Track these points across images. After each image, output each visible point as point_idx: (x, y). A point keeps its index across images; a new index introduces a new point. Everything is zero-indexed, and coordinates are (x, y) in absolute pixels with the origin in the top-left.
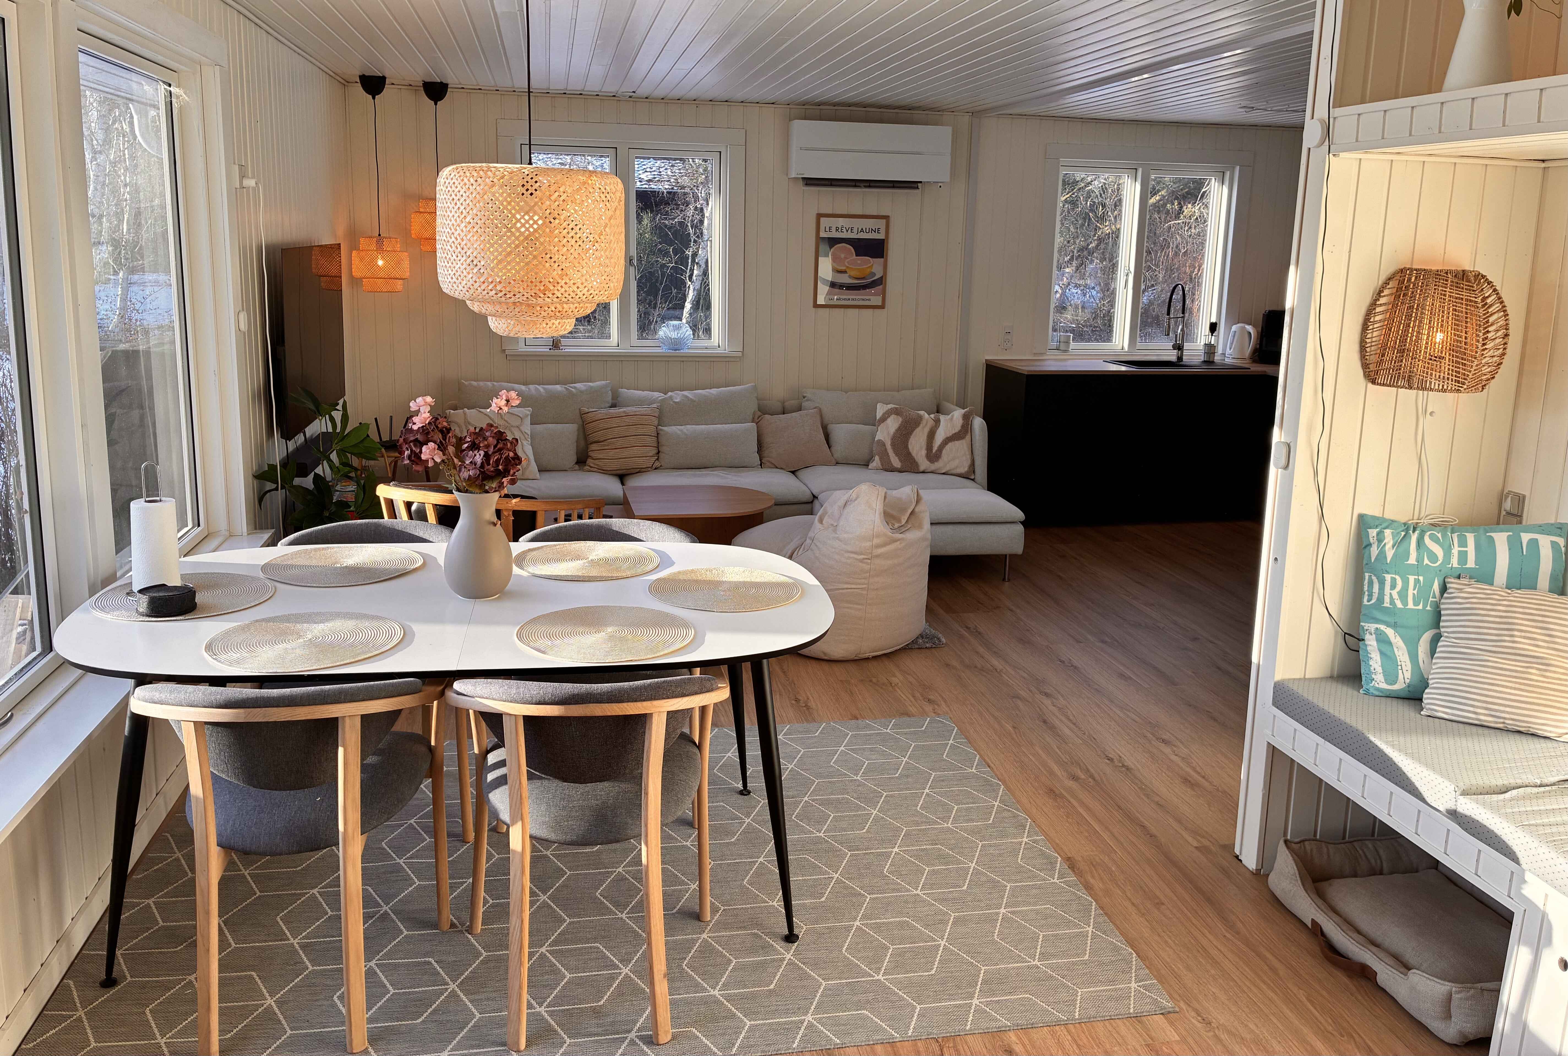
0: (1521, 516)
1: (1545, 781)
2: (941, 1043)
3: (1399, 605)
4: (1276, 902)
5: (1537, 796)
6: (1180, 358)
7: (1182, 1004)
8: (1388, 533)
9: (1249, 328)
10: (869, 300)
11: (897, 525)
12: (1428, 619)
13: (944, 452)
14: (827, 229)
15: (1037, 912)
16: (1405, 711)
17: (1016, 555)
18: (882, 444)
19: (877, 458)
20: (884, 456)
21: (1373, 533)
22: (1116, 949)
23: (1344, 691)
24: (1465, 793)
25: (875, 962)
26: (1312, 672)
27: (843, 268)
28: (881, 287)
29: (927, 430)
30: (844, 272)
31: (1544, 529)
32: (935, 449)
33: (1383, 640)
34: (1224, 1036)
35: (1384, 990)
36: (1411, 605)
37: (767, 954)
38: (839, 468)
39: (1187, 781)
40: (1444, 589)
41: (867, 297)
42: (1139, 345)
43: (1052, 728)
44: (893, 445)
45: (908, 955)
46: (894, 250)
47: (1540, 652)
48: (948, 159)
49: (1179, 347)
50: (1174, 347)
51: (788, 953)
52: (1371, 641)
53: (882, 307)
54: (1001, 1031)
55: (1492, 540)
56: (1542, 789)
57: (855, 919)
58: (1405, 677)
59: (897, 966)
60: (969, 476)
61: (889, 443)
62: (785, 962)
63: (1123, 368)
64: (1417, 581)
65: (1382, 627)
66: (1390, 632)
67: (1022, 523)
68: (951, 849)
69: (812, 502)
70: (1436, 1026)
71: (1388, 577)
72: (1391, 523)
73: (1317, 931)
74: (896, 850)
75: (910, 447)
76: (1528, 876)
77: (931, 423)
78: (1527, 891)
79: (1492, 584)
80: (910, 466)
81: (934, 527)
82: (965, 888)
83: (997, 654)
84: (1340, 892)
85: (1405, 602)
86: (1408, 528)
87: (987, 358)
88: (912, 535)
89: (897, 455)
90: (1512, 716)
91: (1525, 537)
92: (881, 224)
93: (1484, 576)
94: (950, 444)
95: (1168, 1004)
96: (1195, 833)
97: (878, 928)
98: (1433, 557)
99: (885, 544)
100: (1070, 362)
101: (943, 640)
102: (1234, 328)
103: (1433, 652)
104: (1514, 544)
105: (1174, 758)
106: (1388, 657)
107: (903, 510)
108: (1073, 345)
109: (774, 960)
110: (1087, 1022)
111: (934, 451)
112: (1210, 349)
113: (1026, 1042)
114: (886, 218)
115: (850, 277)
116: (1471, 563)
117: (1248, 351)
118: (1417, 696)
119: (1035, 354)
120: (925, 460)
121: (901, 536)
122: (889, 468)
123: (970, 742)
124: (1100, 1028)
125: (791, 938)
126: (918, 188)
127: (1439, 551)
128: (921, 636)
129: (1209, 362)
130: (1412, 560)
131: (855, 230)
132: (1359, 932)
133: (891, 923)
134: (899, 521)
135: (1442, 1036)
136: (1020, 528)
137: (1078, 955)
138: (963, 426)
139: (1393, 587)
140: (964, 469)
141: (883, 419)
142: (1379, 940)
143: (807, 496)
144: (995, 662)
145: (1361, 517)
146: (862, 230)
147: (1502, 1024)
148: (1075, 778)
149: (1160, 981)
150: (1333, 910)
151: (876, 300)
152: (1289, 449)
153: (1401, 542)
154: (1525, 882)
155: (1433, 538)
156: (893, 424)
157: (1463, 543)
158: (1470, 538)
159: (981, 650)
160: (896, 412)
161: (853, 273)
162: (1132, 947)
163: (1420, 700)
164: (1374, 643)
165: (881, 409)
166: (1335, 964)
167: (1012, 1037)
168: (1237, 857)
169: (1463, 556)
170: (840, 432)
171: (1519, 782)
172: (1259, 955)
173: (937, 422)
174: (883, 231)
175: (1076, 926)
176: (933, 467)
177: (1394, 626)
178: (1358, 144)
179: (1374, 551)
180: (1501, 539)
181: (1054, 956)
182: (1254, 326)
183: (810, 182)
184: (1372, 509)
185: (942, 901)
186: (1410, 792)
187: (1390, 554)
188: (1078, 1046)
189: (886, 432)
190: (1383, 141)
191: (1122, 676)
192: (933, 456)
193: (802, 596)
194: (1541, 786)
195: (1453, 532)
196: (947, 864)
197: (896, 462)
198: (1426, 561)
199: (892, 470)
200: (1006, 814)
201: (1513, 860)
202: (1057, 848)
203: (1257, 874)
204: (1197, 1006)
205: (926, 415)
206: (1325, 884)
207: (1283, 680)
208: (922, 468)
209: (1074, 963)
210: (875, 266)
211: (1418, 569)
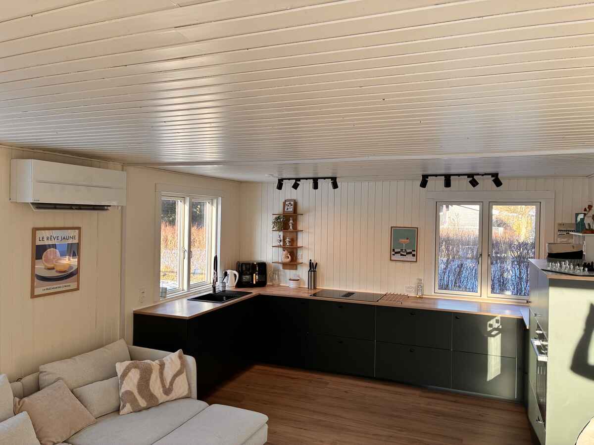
6: (214, 292)
9: (234, 272)
10: (69, 286)
13: (174, 385)
14: (41, 239)
18: (130, 393)
19: (127, 405)
20: (134, 401)
27: (52, 266)
28: (76, 276)
29: (158, 374)
30: (52, 269)
32: (167, 386)
41: (68, 284)
44: (140, 392)
49: (214, 287)
53: (77, 289)
60: (189, 396)
61: (136, 391)
75: (151, 389)
77: (158, 367)
80: (153, 403)
87: (134, 310)
89: (143, 397)
92: (76, 233)
94: (177, 379)
114: (79, 228)
115: (57, 271)
117: (235, 283)
119: (155, 302)
120: (163, 395)
122: (138, 410)
126: (107, 209)
129: (224, 291)
131: (60, 238)
138: (181, 364)
140: (186, 393)
141: (124, 375)
146: (64, 238)
151: (73, 285)
156: (134, 376)
160: (134, 366)
161: (58, 269)
165: (120, 368)
170: (86, 392)
173: (162, 365)
174: (77, 237)
176: (168, 398)
183: (39, 206)
189: (131, 383)
192: (167, 391)
197: (142, 403)
199: (141, 410)
205: (153, 362)
208: (160, 401)
210: (72, 262)
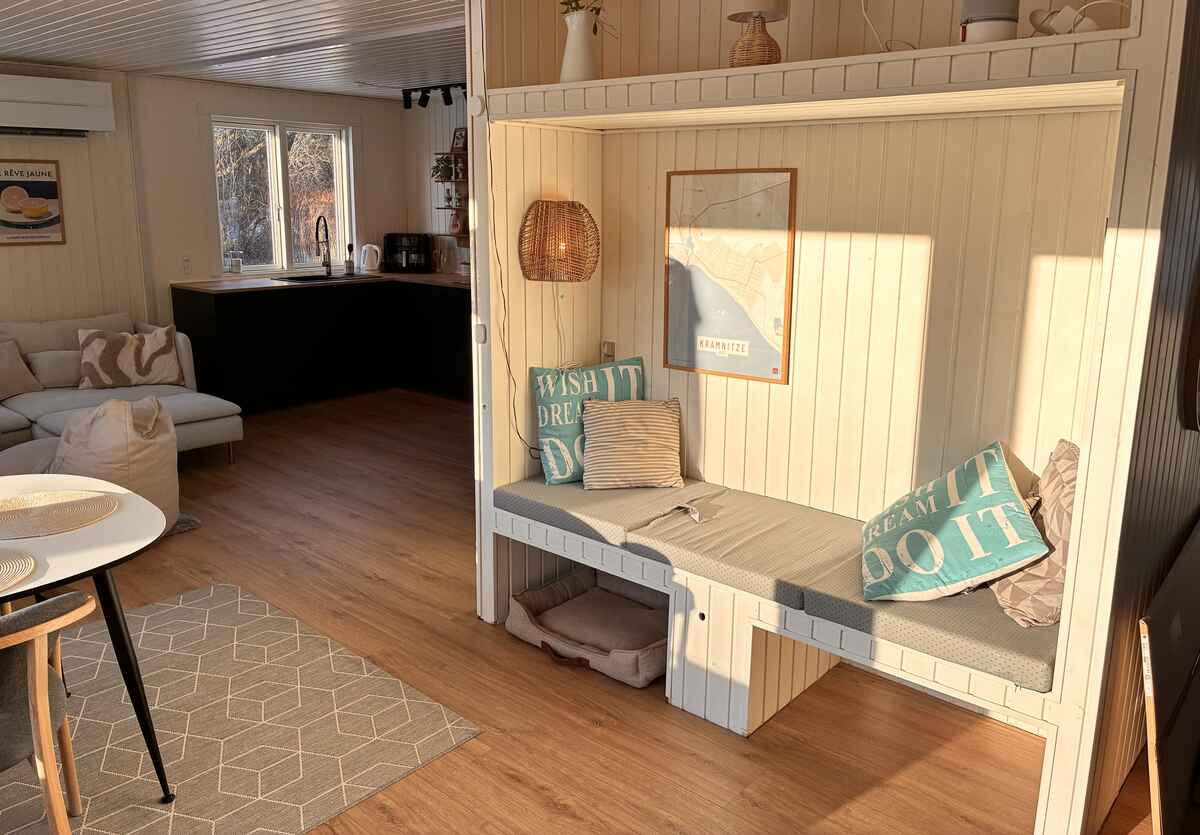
0: (614, 356)
1: (666, 512)
2: (330, 825)
3: (561, 423)
4: (515, 639)
5: (665, 522)
6: (329, 273)
7: (484, 726)
8: (548, 377)
9: (376, 247)
10: (48, 237)
11: (144, 433)
12: (577, 429)
13: (153, 365)
15: (362, 703)
16: (574, 490)
17: (239, 441)
18: (90, 365)
19: (87, 378)
20: (94, 376)
21: (540, 378)
22: (428, 706)
23: (536, 486)
24: (629, 531)
25: (251, 788)
26: (514, 479)
27: (18, 209)
28: (59, 225)
29: (133, 349)
30: (19, 212)
31: (629, 362)
33: (555, 448)
34: (517, 736)
35: (595, 670)
36: (567, 422)
37: (150, 820)
38: (50, 393)
39: (427, 577)
40: (583, 408)
41: (46, 235)
42: (296, 265)
43: (316, 566)
44: (102, 364)
45: (275, 773)
46: (67, 190)
47: (642, 436)
48: (111, 111)
49: (327, 264)
50: (324, 264)
51: (171, 812)
52: (547, 449)
53: (63, 242)
54: (371, 796)
55: (603, 372)
56: (665, 517)
57: (218, 763)
58: (570, 469)
59: (271, 784)
60: (180, 382)
61: (98, 364)
62: (171, 821)
63: (285, 284)
64: (568, 406)
65: (553, 439)
66: (558, 442)
67: (239, 414)
68: (276, 681)
69: (30, 427)
70: (631, 680)
71: (553, 406)
72: (549, 371)
73: (545, 648)
74: (229, 696)
75: (119, 364)
76: (676, 570)
77: (135, 343)
78: (676, 579)
79: (607, 400)
80: (121, 382)
81: (178, 427)
82: (300, 705)
83: (249, 522)
84: (553, 618)
85: (564, 422)
86: (559, 373)
87: (172, 282)
88: (162, 439)
89: (108, 373)
90: (634, 478)
91: (621, 368)
92: (51, 168)
93: (602, 396)
94: (157, 359)
95: (476, 729)
96: (447, 611)
97: (241, 762)
98: (575, 390)
99: (139, 451)
100: (242, 282)
101: (199, 521)
102: (364, 248)
103: (583, 450)
104: (616, 372)
105: (413, 564)
106: (558, 457)
107: (147, 419)
108: (243, 268)
109: (162, 821)
110: (427, 764)
111: (144, 365)
112: (350, 264)
113: (393, 796)
114: (56, 162)
115: (26, 217)
116: (595, 390)
117: (377, 265)
118: (578, 478)
119: (215, 277)
120: (137, 375)
121: (152, 441)
122: (99, 386)
123: (255, 594)
124: (438, 763)
125: (167, 799)
126: (84, 136)
127: (576, 384)
128: (178, 523)
129: (350, 274)
130: (564, 394)
131: (25, 174)
132: (569, 639)
133: (251, 754)
134: (146, 428)
135: (636, 685)
136: (239, 419)
137: (404, 721)
138: (167, 342)
139: (556, 412)
140: (174, 378)
141: (88, 342)
142: (583, 640)
143: (25, 422)
144: (248, 528)
145: (531, 369)
146: (32, 174)
147: (673, 663)
148: (349, 598)
149: (465, 717)
150: (552, 631)
151: (56, 237)
152: (485, 328)
153: (557, 382)
154: (674, 574)
155: (573, 376)
156: (98, 347)
157: (589, 378)
158: (592, 373)
159: (234, 522)
160: (100, 336)
161: (28, 213)
162: (437, 701)
163: (582, 481)
164: (549, 450)
165: (82, 335)
166: (562, 664)
167: (381, 797)
168: (479, 618)
169: (590, 386)
170: (42, 359)
171: (653, 516)
172: (516, 674)
173: (142, 341)
174: (54, 174)
175: (394, 701)
176: (144, 380)
177: (560, 437)
178: (508, 116)
179: (543, 391)
180: (608, 371)
181: (388, 728)
182: (378, 244)
184: (536, 364)
185: (286, 721)
186: (596, 539)
187: (552, 390)
188: (429, 783)
189: (93, 354)
190: (526, 114)
191: (353, 516)
192: (144, 370)
193: (120, 505)
194: (664, 515)
195: (582, 371)
196: (277, 693)
197: (107, 380)
198: (572, 392)
199: (104, 387)
200: (309, 640)
201: (666, 563)
202: (356, 651)
203: (495, 625)
204: (493, 723)
205: (130, 336)
206: (540, 617)
207: (500, 488)
208: (134, 382)
209: (403, 728)
210: (51, 207)
211: (568, 398)
